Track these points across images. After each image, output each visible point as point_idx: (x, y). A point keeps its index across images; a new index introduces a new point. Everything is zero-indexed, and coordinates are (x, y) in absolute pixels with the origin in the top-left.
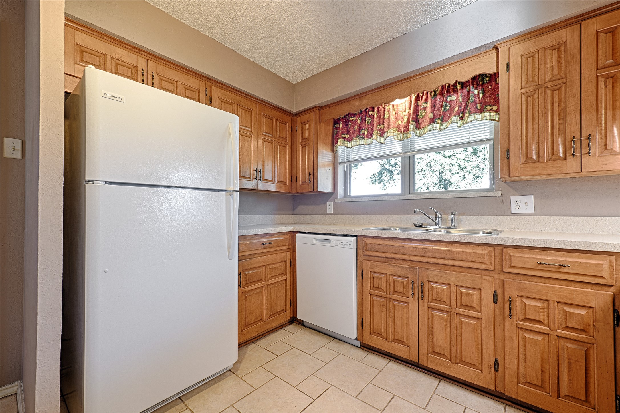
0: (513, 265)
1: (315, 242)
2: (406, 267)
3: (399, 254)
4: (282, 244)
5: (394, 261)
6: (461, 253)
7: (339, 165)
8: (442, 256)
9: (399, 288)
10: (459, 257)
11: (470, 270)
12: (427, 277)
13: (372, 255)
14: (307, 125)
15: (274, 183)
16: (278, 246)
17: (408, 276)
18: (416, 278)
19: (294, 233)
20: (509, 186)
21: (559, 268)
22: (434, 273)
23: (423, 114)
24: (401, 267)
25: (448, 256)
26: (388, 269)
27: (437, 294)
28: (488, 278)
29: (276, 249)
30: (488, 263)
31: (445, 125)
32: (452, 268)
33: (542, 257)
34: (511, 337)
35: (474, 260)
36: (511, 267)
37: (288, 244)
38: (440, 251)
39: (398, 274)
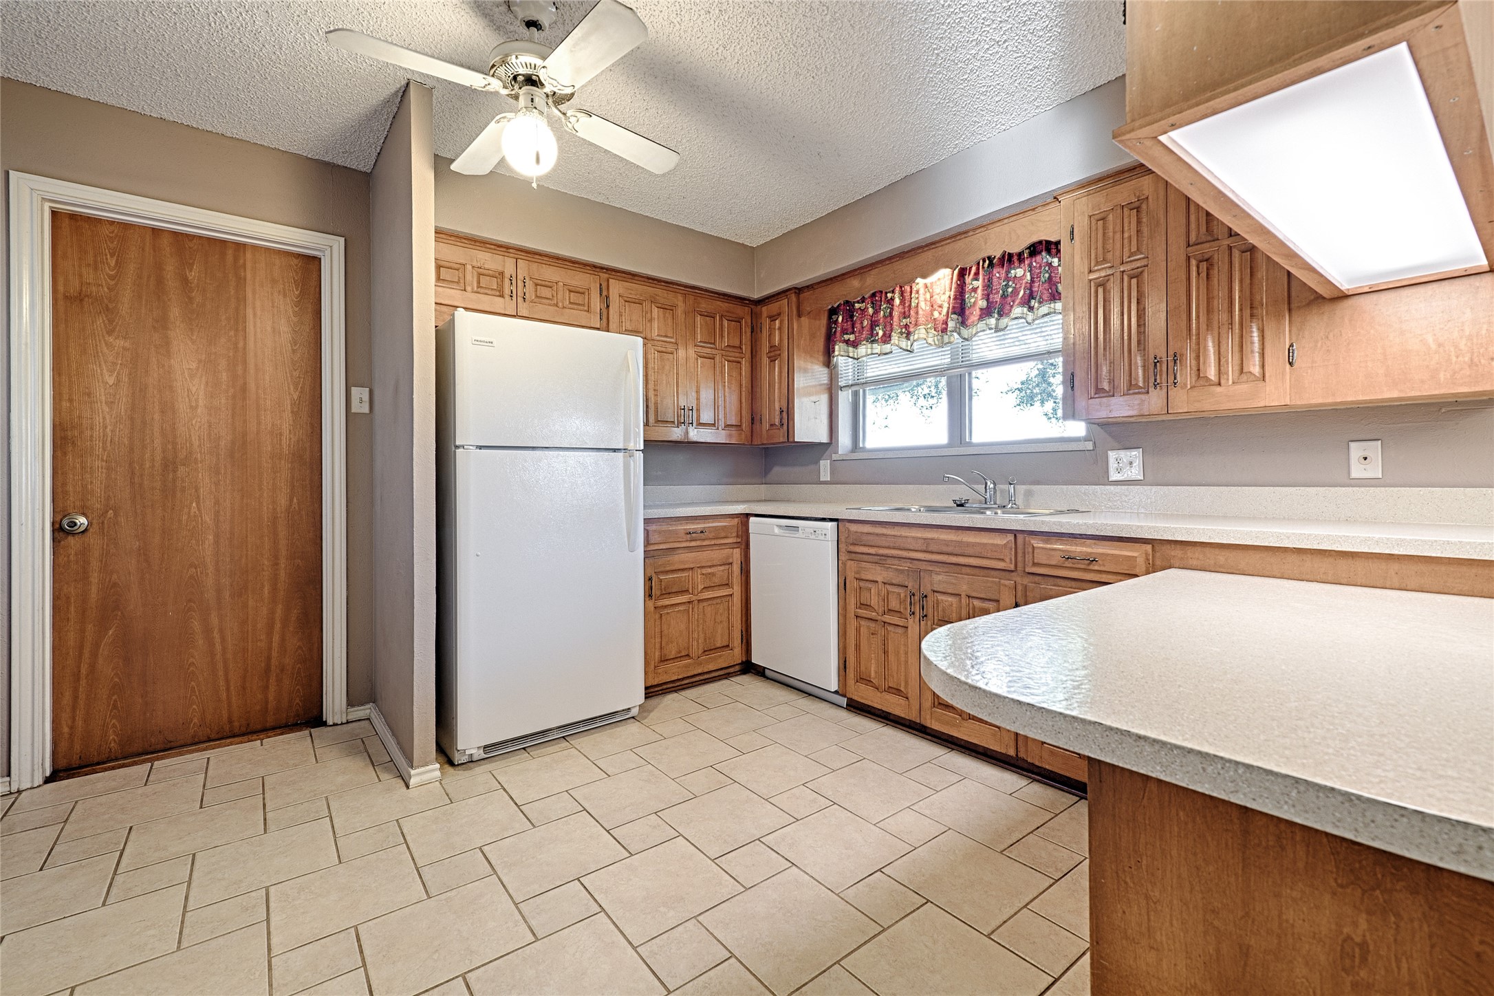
0: (1036, 561)
1: (777, 530)
2: (903, 570)
3: (894, 548)
4: (723, 535)
6: (974, 545)
7: (840, 392)
8: (949, 549)
9: (894, 604)
10: (970, 551)
11: (986, 571)
12: (932, 584)
13: (858, 551)
14: (777, 322)
15: (718, 429)
16: (717, 538)
17: (906, 584)
18: (917, 587)
19: (748, 515)
20: (1106, 431)
22: (940, 577)
23: (973, 300)
24: (897, 570)
25: (957, 550)
26: (879, 574)
28: (1007, 582)
29: (713, 542)
30: (1008, 560)
31: (1004, 321)
32: (964, 570)
35: (989, 555)
36: (1034, 564)
37: (735, 534)
38: (947, 543)
39: (894, 582)
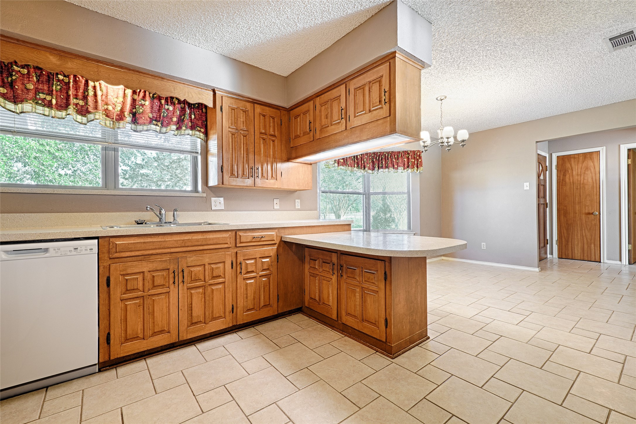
0: (242, 241)
2: (166, 260)
3: (159, 249)
5: (152, 257)
6: (213, 239)
8: (199, 243)
9: (158, 281)
10: (211, 242)
11: (217, 250)
12: (187, 263)
13: (124, 256)
17: (168, 267)
18: (177, 267)
20: (210, 190)
21: (261, 239)
22: (192, 259)
24: (161, 261)
25: (204, 243)
26: (145, 267)
27: (195, 275)
28: (228, 253)
30: (229, 243)
32: (205, 252)
33: (255, 234)
34: (240, 286)
35: (221, 243)
36: (241, 243)
38: (198, 240)
39: (158, 268)
